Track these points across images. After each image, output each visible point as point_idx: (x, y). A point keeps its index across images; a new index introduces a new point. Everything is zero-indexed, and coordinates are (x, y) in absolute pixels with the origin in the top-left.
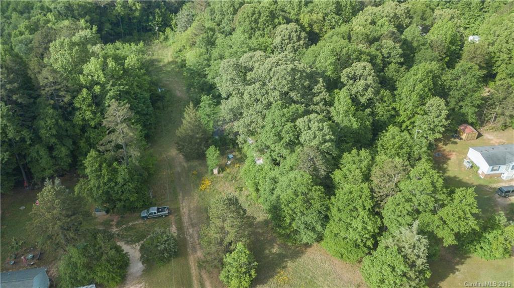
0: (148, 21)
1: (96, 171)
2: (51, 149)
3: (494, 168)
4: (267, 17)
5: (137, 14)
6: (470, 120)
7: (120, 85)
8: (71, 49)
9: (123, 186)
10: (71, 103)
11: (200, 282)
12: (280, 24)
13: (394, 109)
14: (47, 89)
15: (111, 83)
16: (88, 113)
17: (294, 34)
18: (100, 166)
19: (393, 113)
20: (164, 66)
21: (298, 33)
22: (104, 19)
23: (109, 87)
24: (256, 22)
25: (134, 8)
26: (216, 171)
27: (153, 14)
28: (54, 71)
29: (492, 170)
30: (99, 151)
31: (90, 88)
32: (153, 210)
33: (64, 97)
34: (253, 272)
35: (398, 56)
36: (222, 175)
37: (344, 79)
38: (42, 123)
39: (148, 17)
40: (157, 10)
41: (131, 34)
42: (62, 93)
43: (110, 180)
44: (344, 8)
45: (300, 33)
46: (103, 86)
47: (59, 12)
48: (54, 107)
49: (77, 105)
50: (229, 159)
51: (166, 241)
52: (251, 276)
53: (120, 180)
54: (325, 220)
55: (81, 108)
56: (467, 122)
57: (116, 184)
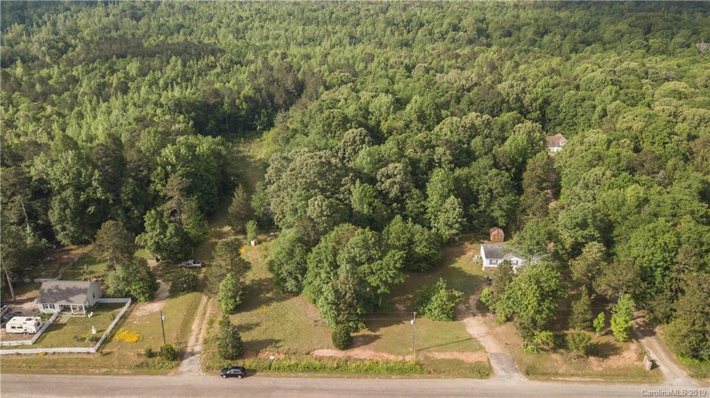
0: (253, 120)
1: (151, 225)
2: (127, 210)
3: (493, 262)
4: (339, 121)
5: (243, 113)
6: (501, 224)
7: (187, 167)
8: (155, 137)
9: (170, 239)
10: (148, 177)
11: (204, 307)
12: (351, 128)
13: (423, 206)
14: (131, 164)
15: (181, 164)
16: (159, 185)
17: (358, 138)
18: (155, 221)
19: (422, 210)
20: (255, 162)
21: (362, 137)
22: (210, 116)
23: (178, 167)
24: (330, 125)
25: (240, 107)
26: (253, 243)
27: (259, 114)
28: (139, 151)
29: (491, 264)
30: (157, 211)
31: (164, 168)
32: (191, 262)
33: (143, 171)
34: (238, 299)
35: (447, 162)
36: (258, 246)
37: (378, 177)
38: (123, 189)
39: (254, 115)
40: (264, 111)
41: (235, 131)
42: (142, 168)
43: (160, 234)
44: (428, 118)
45: (364, 137)
46: (173, 166)
47: (169, 108)
48: (134, 178)
49: (152, 179)
50: (269, 236)
51: (186, 275)
52: (236, 301)
53: (168, 234)
54: (304, 271)
55: (154, 182)
56: (497, 225)
57: (165, 237)
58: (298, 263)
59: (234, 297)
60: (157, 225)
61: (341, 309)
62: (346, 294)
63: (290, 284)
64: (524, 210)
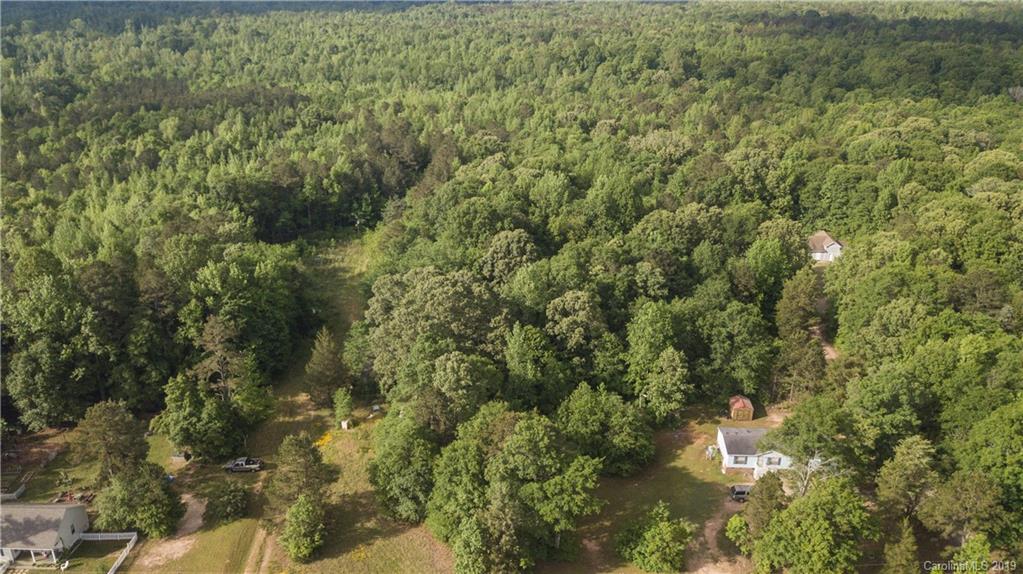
0: (350, 210)
1: (176, 401)
2: (140, 371)
3: (740, 459)
4: (484, 218)
5: (334, 199)
6: (747, 391)
7: (241, 298)
8: (187, 249)
9: (207, 423)
10: (174, 315)
11: (261, 548)
12: (503, 229)
13: (622, 362)
14: (147, 296)
15: (229, 295)
16: (192, 330)
17: (514, 246)
18: (182, 394)
19: (621, 367)
20: (352, 278)
21: (522, 245)
22: (282, 205)
23: (225, 299)
24: (469, 225)
25: (330, 191)
26: (344, 425)
27: (359, 200)
28: (162, 274)
29: (736, 462)
30: (186, 376)
31: (201, 299)
32: (241, 461)
33: (166, 307)
34: (317, 537)
35: (657, 286)
36: (353, 430)
37: (549, 313)
38: (133, 337)
39: (351, 203)
40: (366, 196)
41: (323, 228)
42: (164, 303)
43: (191, 415)
44: (623, 210)
45: (525, 245)
46: (217, 296)
47: (218, 194)
48: (153, 319)
49: (182, 319)
50: (372, 411)
51: (231, 492)
52: (313, 541)
53: (204, 415)
54: (428, 487)
55: (185, 324)
56: (741, 392)
57: (199, 420)
58: (419, 474)
59: (309, 534)
60: (186, 402)
61: (493, 562)
62: (500, 537)
63: (406, 508)
64: (784, 368)
